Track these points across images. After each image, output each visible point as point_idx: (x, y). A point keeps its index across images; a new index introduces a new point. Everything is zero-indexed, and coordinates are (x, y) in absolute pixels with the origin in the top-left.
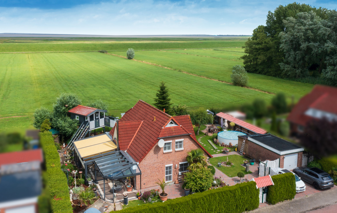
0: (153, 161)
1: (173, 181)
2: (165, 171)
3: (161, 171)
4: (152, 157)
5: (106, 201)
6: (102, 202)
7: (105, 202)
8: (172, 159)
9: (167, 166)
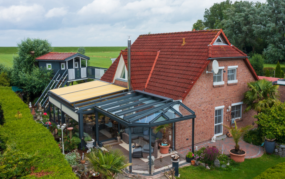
0: (200, 99)
1: (224, 134)
2: (214, 117)
3: (209, 117)
4: (199, 92)
5: (133, 173)
6: (126, 176)
7: (134, 176)
8: (224, 98)
9: (217, 108)
